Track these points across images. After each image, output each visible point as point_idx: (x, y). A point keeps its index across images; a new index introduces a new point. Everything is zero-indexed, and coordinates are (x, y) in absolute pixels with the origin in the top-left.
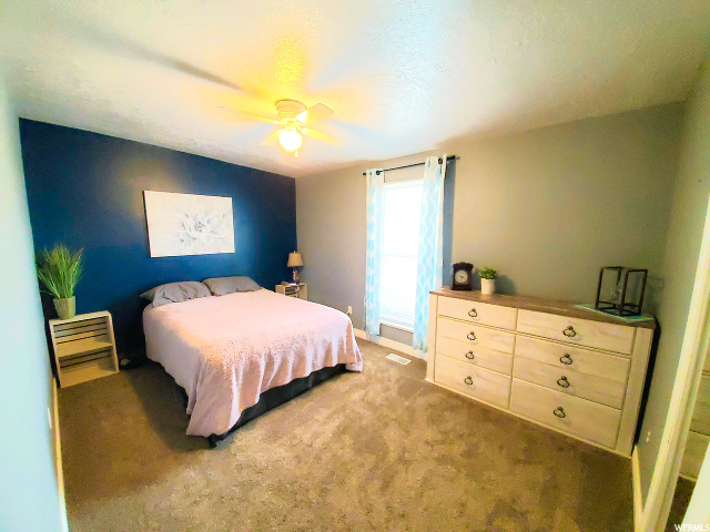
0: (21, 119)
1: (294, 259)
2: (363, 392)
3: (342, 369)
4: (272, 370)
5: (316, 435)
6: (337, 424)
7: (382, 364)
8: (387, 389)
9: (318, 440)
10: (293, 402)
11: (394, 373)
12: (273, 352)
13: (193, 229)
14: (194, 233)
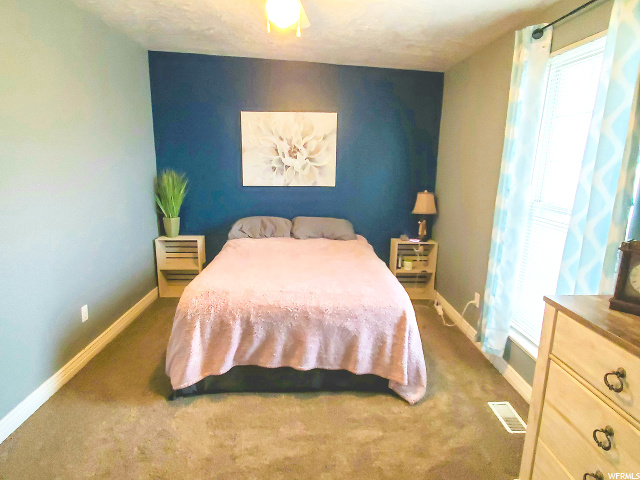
0: (150, 52)
1: (423, 204)
2: (381, 434)
3: (376, 385)
4: (251, 342)
5: (254, 451)
6: (291, 454)
7: (466, 410)
8: (421, 453)
9: (251, 458)
10: (283, 397)
11: (468, 435)
12: (252, 319)
13: (287, 155)
14: (288, 160)
